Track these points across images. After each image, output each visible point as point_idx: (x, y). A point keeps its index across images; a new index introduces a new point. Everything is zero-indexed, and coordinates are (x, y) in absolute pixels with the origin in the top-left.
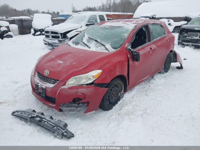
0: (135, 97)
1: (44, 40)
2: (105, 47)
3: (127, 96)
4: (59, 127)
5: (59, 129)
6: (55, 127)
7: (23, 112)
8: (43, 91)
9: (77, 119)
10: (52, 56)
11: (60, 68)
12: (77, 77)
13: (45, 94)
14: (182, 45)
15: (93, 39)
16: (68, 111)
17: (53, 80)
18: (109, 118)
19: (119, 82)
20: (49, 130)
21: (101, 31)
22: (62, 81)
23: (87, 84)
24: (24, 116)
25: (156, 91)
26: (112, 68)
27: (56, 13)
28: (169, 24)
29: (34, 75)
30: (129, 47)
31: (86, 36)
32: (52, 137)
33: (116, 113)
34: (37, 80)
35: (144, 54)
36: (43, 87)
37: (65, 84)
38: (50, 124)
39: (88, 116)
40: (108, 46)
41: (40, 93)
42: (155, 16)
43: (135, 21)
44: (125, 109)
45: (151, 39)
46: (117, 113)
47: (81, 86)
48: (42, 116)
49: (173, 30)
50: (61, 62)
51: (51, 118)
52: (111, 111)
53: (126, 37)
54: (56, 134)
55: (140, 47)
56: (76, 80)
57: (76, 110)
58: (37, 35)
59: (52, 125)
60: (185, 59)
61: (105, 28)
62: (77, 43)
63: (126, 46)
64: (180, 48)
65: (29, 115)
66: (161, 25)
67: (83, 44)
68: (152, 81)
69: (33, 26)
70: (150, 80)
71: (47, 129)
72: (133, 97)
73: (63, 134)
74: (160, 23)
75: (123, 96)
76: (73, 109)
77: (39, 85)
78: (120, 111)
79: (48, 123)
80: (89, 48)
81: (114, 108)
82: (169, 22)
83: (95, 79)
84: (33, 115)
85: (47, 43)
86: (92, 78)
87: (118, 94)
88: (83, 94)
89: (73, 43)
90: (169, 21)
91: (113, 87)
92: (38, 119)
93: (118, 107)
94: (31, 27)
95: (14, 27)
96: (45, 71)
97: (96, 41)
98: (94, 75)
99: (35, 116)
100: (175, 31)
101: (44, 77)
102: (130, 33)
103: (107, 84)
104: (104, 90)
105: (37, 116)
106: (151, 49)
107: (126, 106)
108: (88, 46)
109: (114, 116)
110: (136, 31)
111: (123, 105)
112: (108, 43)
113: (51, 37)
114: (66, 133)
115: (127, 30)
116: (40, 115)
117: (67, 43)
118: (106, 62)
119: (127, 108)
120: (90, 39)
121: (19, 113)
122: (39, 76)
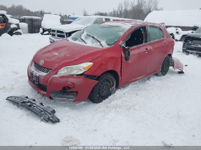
0: (126, 94)
1: (50, 38)
2: (100, 43)
3: (119, 92)
4: (47, 112)
5: (46, 114)
6: (43, 112)
7: (17, 97)
8: (36, 79)
9: (67, 108)
10: (50, 49)
11: (54, 59)
12: (69, 68)
13: (38, 82)
14: (186, 53)
15: (90, 36)
16: (59, 100)
17: (46, 69)
18: (96, 109)
19: (110, 77)
20: (37, 114)
21: (100, 30)
22: (55, 70)
23: (77, 75)
24: (17, 101)
25: (148, 90)
26: (104, 63)
27: (68, 16)
28: (177, 33)
29: (31, 65)
30: (123, 45)
31: (85, 33)
32: (39, 120)
33: (104, 105)
34: (33, 69)
35: (138, 53)
36: (37, 75)
37: (56, 73)
38: (39, 109)
39: (77, 106)
40: (104, 43)
41: (34, 81)
42: (164, 24)
43: (134, 22)
44: (114, 103)
45: (148, 40)
46: (106, 106)
47: (72, 76)
48: (34, 102)
49: (181, 38)
50: (57, 54)
51: (41, 104)
52: (100, 104)
53: (121, 35)
54: (42, 118)
55: (135, 46)
56: (68, 70)
57: (67, 101)
58: (45, 34)
59: (40, 110)
60: (186, 66)
61: (104, 27)
62: (75, 39)
63: (120, 43)
64: (184, 55)
65: (21, 100)
66: (160, 29)
67: (80, 40)
68: (148, 82)
69: (42, 26)
70: (145, 81)
71: (35, 113)
72: (124, 94)
73: (49, 119)
74: (159, 26)
75: (115, 92)
76: (65, 100)
77: (34, 73)
78: (109, 104)
79: (37, 108)
80: (86, 43)
81: (104, 101)
82: (177, 31)
83: (85, 71)
84: (25, 101)
85: (52, 41)
86: (82, 69)
87: (109, 89)
88: (72, 83)
89: (72, 39)
90: (177, 29)
91: (104, 81)
92: (29, 104)
93: (107, 101)
94: (41, 27)
95: (24, 25)
96: (41, 61)
97: (93, 37)
98: (85, 66)
99: (26, 101)
100: (182, 39)
101: (39, 66)
102: (125, 32)
103: (97, 77)
104: (94, 82)
105: (29, 102)
106: (147, 49)
107: (115, 100)
108: (84, 41)
109: (102, 108)
110: (133, 31)
111: (113, 100)
112: (103, 40)
113: (56, 36)
114: (52, 118)
115: (124, 29)
116: (31, 101)
117: (66, 39)
118: (98, 55)
119: (116, 102)
120: (88, 35)
121: (13, 98)
122: (35, 66)
